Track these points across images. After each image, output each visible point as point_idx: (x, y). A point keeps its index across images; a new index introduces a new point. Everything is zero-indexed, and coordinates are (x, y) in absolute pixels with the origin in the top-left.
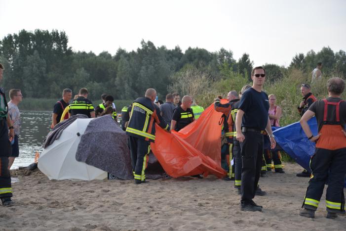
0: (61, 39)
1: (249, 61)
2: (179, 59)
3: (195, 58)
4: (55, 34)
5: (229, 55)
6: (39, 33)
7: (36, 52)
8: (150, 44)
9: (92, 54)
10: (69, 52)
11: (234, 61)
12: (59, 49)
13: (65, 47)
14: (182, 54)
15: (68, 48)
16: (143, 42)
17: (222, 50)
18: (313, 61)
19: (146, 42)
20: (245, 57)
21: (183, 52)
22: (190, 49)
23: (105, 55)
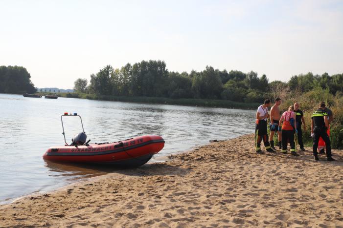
0: (162, 65)
1: (266, 79)
2: (226, 77)
3: (235, 76)
4: (159, 62)
5: (256, 75)
6: (151, 62)
7: (149, 72)
8: (211, 68)
9: (177, 73)
10: (166, 72)
11: (258, 79)
12: (161, 70)
13: (164, 69)
14: (227, 74)
15: (165, 70)
16: (207, 67)
17: (252, 72)
18: (302, 80)
19: (209, 67)
20: (264, 76)
21: (228, 73)
22: (232, 71)
23: (185, 74)
